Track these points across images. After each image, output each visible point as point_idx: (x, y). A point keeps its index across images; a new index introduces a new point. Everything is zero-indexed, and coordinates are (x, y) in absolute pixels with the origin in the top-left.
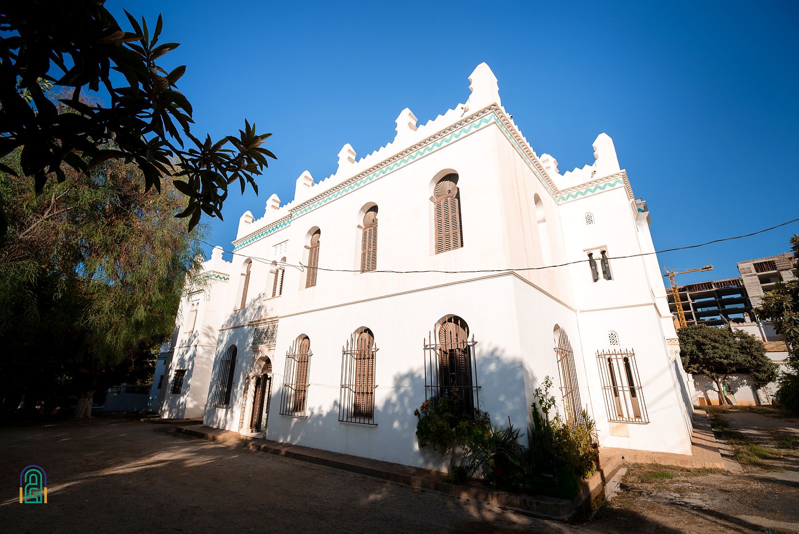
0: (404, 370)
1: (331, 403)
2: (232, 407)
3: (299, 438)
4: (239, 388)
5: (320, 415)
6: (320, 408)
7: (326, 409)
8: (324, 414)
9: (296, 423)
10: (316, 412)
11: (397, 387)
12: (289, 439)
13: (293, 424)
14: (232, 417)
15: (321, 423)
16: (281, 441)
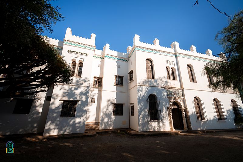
0: (228, 109)
1: (213, 116)
2: (162, 120)
3: (205, 127)
4: (164, 112)
5: (211, 120)
6: (210, 118)
7: (212, 118)
8: (212, 120)
9: (203, 123)
10: (209, 119)
11: (228, 113)
12: (202, 128)
13: (202, 124)
14: (164, 125)
15: (211, 122)
16: (199, 129)
